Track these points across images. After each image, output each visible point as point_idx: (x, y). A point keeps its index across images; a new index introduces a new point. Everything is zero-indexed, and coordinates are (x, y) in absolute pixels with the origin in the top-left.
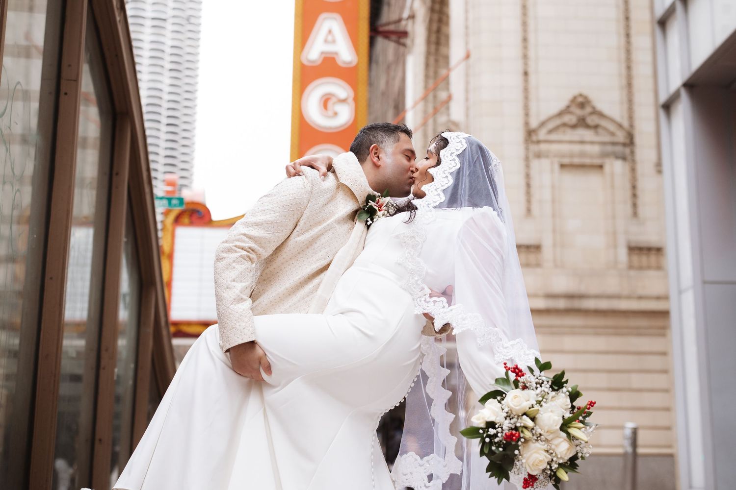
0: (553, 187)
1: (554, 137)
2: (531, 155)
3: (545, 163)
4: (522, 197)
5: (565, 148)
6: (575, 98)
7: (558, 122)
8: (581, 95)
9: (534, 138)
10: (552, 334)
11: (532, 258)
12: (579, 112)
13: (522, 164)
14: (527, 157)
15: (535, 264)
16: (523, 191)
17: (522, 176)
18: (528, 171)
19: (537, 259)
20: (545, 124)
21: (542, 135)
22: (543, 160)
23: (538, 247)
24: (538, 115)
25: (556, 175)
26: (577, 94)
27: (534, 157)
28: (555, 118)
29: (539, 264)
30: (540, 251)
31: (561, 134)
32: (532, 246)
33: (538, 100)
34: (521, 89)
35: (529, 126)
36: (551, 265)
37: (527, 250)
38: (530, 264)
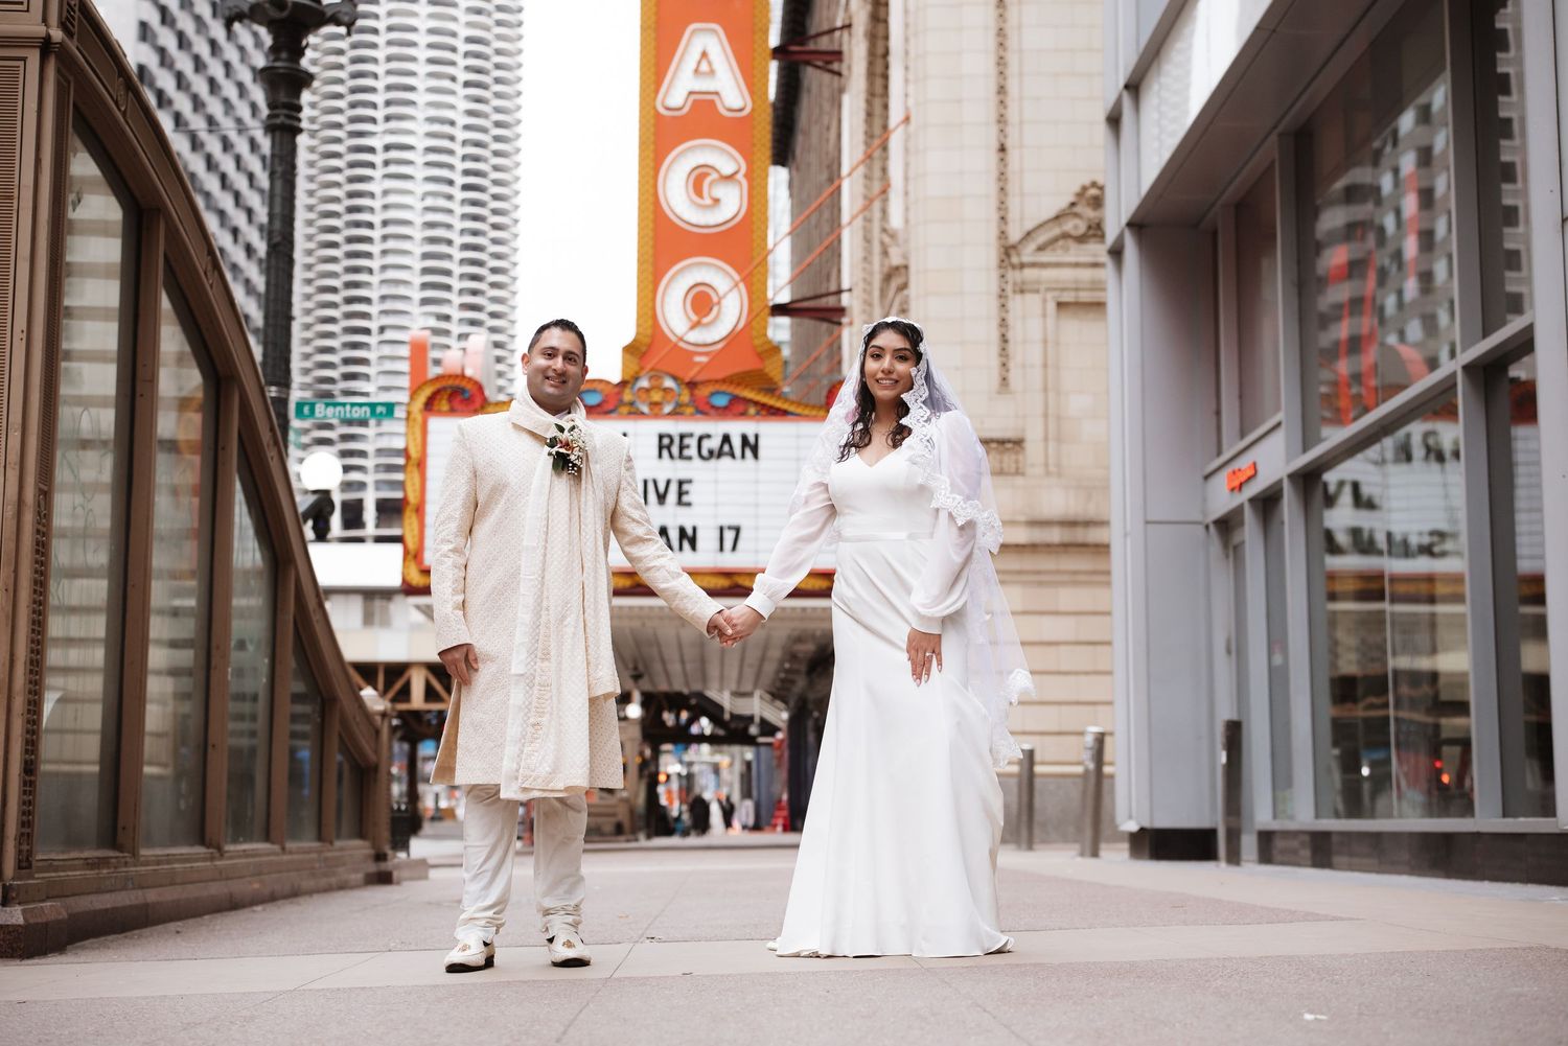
0: (1045, 341)
1: (1045, 257)
2: (1009, 288)
3: (1033, 300)
4: (995, 362)
5: (1066, 274)
6: (1084, 189)
7: (1056, 231)
8: (1094, 184)
9: (1015, 260)
10: (1041, 584)
11: (1008, 460)
12: (1090, 213)
13: (994, 303)
14: (1003, 290)
15: (1013, 470)
16: (995, 349)
17: (995, 323)
18: (1004, 315)
19: (1017, 462)
20: (1033, 235)
21: (1028, 254)
22: (1028, 297)
23: (1018, 443)
24: (1022, 219)
25: (1051, 321)
26: (1087, 181)
27: (1014, 292)
28: (1050, 224)
29: (1020, 471)
30: (1023, 449)
31: (1059, 252)
32: (1009, 441)
33: (1022, 195)
34: (994, 174)
35: (1006, 238)
36: (1039, 470)
37: (1001, 448)
38: (1006, 470)
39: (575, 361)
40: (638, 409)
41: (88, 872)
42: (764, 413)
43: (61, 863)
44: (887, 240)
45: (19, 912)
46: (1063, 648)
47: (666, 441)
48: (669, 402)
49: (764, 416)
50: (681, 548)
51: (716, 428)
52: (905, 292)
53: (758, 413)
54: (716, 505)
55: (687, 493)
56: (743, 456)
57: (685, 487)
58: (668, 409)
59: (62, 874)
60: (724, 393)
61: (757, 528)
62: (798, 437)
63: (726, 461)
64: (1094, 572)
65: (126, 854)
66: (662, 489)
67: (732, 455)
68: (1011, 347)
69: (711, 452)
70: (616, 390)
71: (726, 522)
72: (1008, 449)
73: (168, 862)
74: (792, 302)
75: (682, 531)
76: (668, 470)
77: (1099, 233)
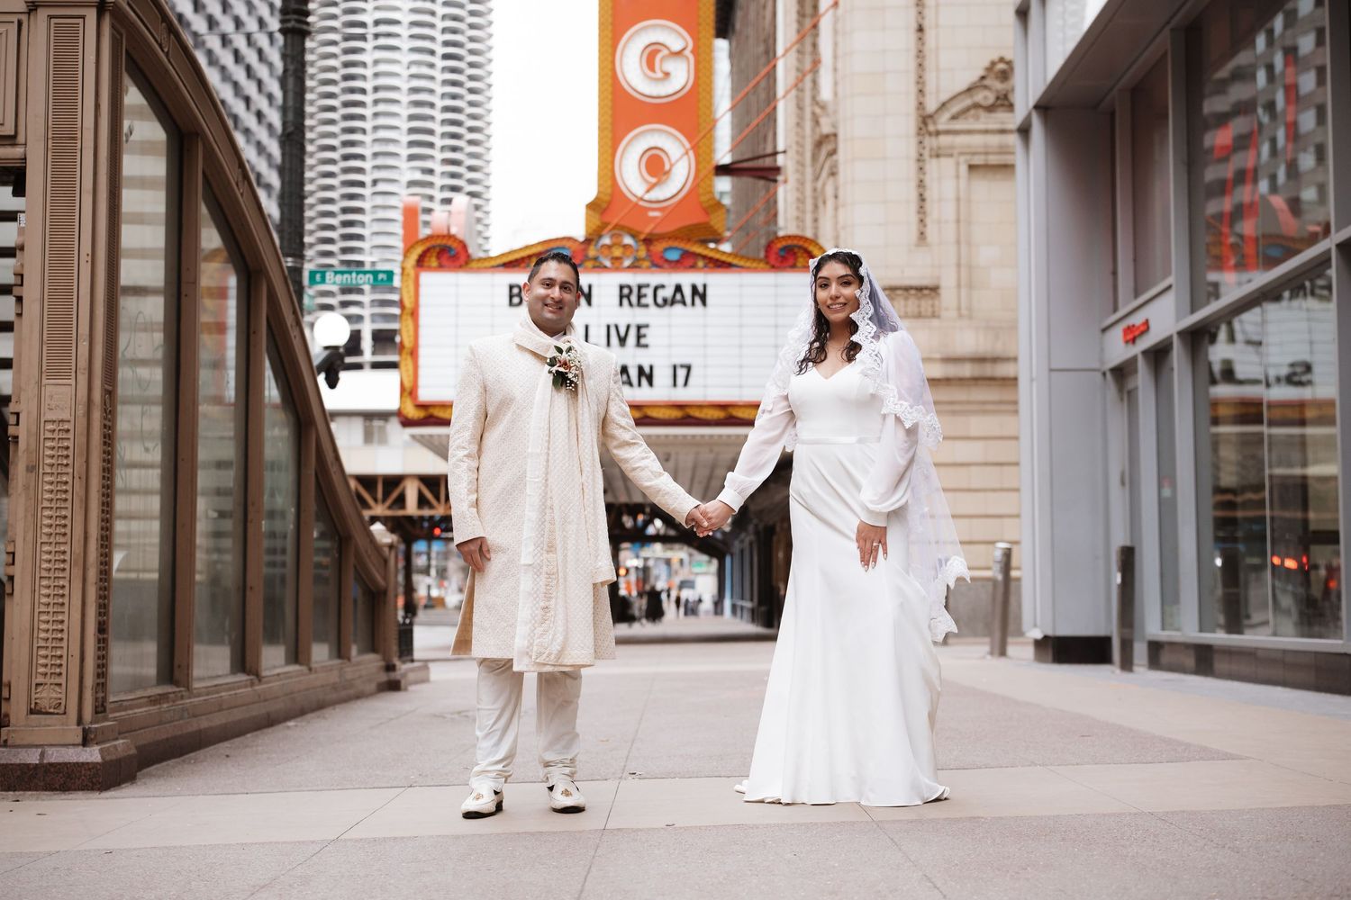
0: (958, 199)
1: (958, 125)
2: (926, 153)
3: (947, 164)
4: (914, 218)
5: (977, 141)
6: (993, 64)
7: (968, 102)
8: (1002, 60)
9: (931, 128)
10: (954, 413)
11: (926, 305)
12: (998, 85)
13: (913, 166)
14: (921, 155)
15: (929, 313)
16: (914, 207)
17: (913, 184)
18: (922, 177)
19: (933, 306)
20: (948, 105)
21: (943, 122)
22: (943, 161)
23: (935, 289)
24: (938, 91)
25: (963, 182)
26: (995, 57)
27: (931, 156)
28: (963, 96)
29: (936, 314)
30: (938, 294)
31: (971, 120)
32: (926, 288)
33: (938, 69)
34: (913, 52)
35: (924, 109)
36: (953, 314)
37: (919, 294)
38: (923, 314)
39: (570, 290)
40: (601, 263)
41: (151, 708)
42: (711, 265)
43: (130, 703)
44: (818, 110)
45: (97, 751)
46: (973, 469)
47: (626, 291)
48: (628, 257)
49: (711, 268)
50: (640, 385)
51: (670, 279)
52: (835, 157)
53: (705, 266)
54: (670, 346)
55: (644, 336)
56: (693, 304)
57: (643, 331)
58: (627, 263)
59: (130, 712)
60: (676, 248)
61: (705, 366)
62: (741, 286)
63: (678, 308)
64: (1001, 402)
65: (182, 689)
66: (622, 333)
67: (684, 303)
68: (928, 205)
69: (665, 301)
70: (583, 247)
71: (678, 361)
72: (925, 295)
73: (217, 693)
74: (732, 163)
75: (641, 370)
76: (627, 316)
77: (1006, 103)
